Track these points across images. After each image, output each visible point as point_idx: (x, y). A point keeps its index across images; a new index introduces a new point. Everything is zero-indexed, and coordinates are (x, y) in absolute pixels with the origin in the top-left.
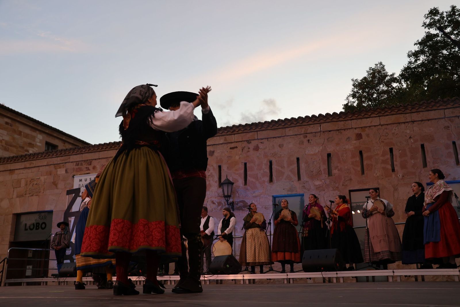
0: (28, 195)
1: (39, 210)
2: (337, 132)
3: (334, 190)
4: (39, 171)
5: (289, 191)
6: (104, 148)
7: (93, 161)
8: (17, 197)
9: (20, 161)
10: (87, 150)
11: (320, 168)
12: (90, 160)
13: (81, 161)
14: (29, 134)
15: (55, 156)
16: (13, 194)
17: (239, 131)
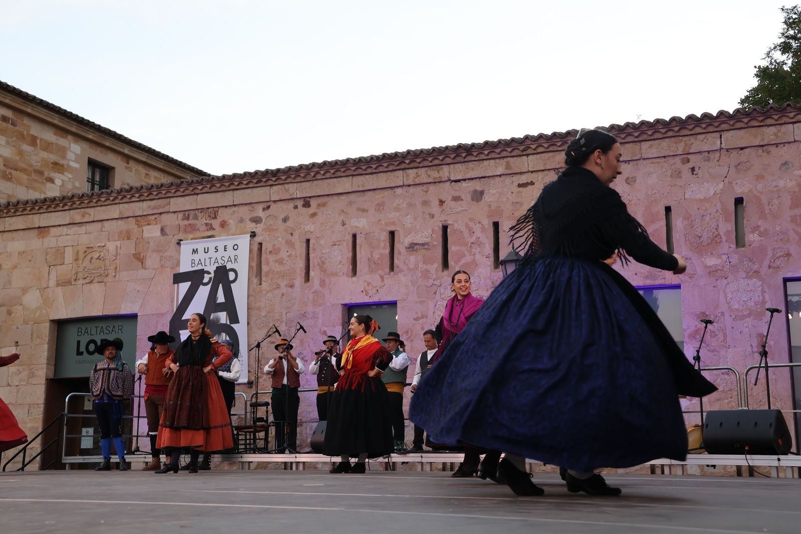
0: (81, 281)
1: (107, 314)
2: (760, 150)
3: (748, 277)
4: (102, 231)
5: (647, 277)
6: (245, 182)
7: (221, 210)
8: (58, 285)
9: (61, 209)
10: (206, 187)
11: (717, 229)
12: (215, 209)
13: (195, 210)
14: (52, 143)
15: (137, 200)
16: (49, 280)
17: (537, 147)
